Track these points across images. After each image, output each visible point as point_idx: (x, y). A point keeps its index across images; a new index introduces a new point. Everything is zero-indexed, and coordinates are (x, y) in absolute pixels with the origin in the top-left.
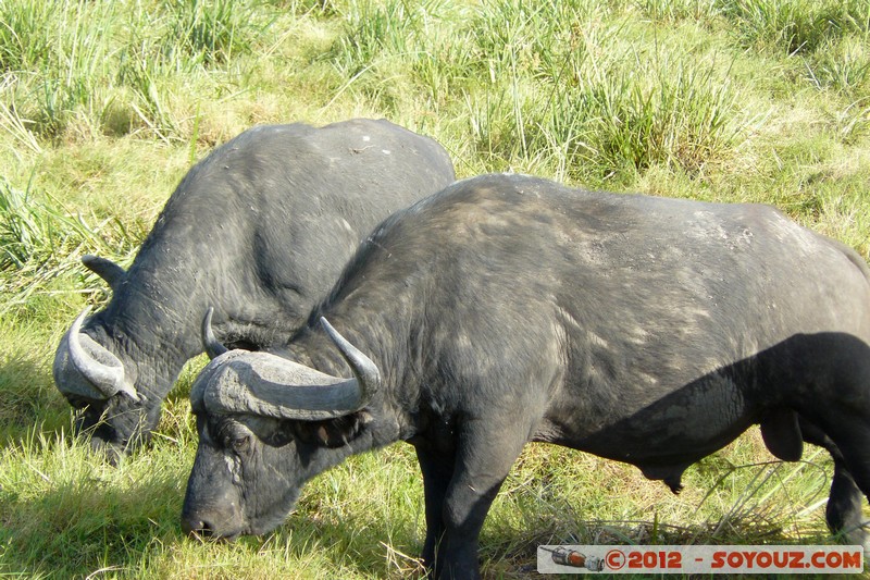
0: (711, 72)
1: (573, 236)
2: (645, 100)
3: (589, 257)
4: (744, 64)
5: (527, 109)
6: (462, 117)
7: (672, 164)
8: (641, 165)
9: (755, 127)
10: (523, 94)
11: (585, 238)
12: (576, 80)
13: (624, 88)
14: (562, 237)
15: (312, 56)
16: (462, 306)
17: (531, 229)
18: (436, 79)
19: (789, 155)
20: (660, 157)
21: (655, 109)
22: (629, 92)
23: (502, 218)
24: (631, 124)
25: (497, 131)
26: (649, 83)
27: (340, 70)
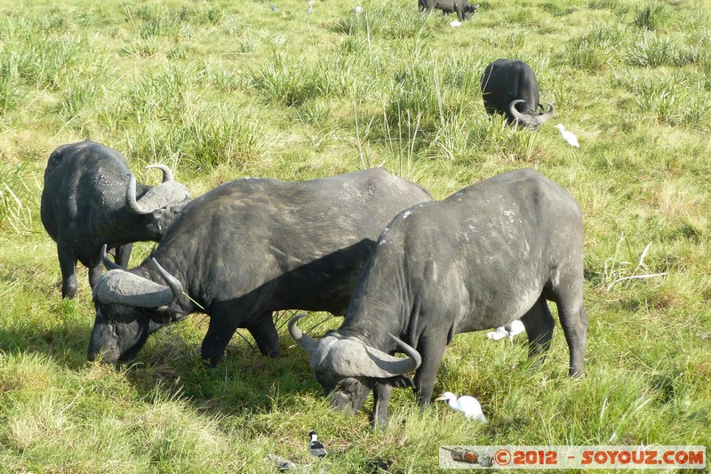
0: (249, 117)
1: (280, 209)
2: (216, 131)
3: (288, 219)
4: (266, 112)
5: (156, 136)
6: (124, 140)
7: (230, 163)
8: (215, 164)
9: (271, 144)
10: (155, 129)
11: (286, 209)
12: (181, 121)
13: (205, 125)
14: (273, 209)
15: (47, 110)
16: (220, 246)
17: (256, 207)
18: (110, 121)
19: (288, 158)
20: (224, 160)
21: (221, 136)
22: (208, 127)
23: (242, 202)
24: (209, 143)
25: (142, 148)
26: (218, 123)
27: (61, 117)
